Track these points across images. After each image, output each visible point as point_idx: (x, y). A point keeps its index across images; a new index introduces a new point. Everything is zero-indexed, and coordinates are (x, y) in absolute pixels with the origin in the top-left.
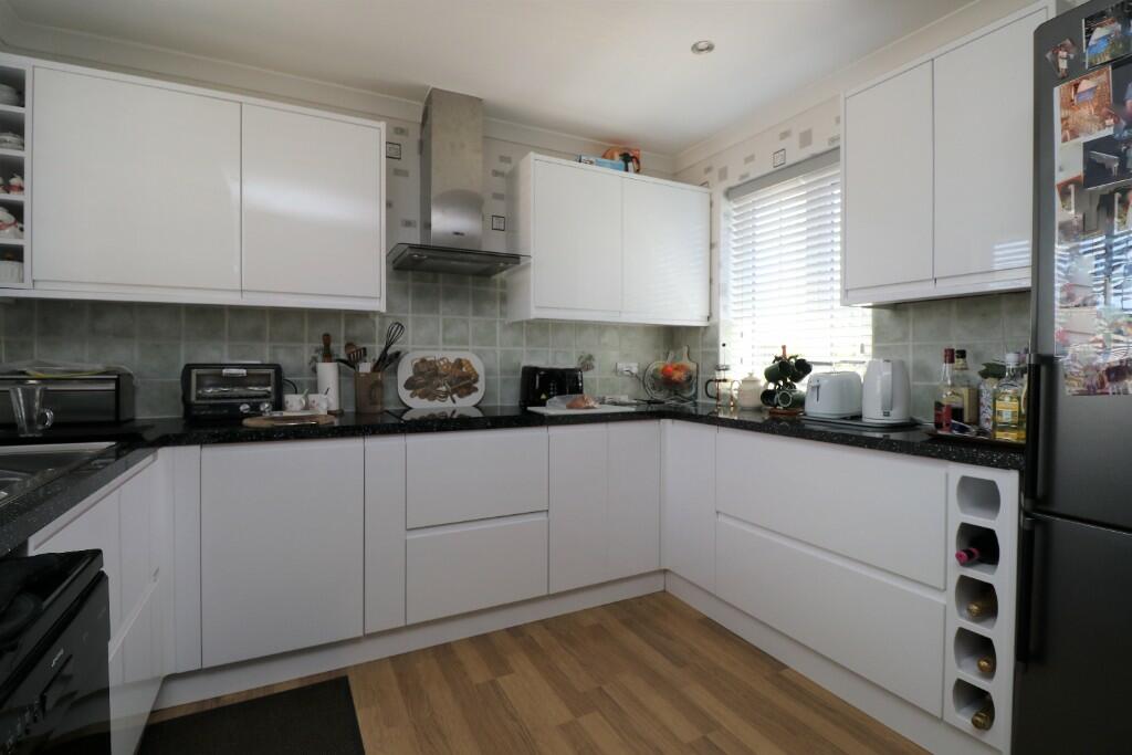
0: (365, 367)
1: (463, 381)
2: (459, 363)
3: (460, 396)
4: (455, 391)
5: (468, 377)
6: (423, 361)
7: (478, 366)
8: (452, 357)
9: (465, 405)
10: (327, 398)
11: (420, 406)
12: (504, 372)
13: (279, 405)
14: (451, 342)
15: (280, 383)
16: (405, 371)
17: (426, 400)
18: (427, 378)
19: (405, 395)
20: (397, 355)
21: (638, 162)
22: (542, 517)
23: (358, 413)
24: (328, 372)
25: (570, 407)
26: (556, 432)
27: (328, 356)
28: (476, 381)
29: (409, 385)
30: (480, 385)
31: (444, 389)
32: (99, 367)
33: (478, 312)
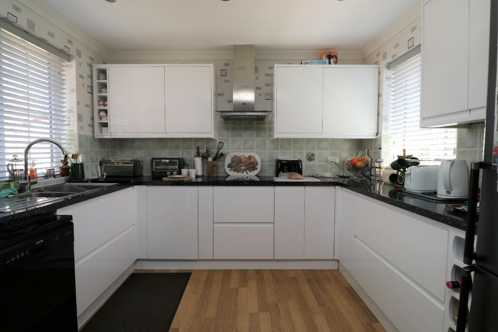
0: (210, 159)
1: (251, 165)
2: (250, 157)
3: (250, 171)
4: (247, 169)
5: (253, 163)
6: (235, 156)
7: (258, 159)
8: (247, 155)
9: (252, 175)
10: (197, 169)
11: (234, 175)
12: (269, 161)
13: (180, 173)
14: (247, 149)
15: (182, 164)
16: (228, 161)
17: (236, 172)
18: (236, 164)
19: (228, 170)
20: (222, 155)
21: (336, 58)
22: (272, 226)
23: (208, 177)
24: (198, 161)
25: (289, 178)
26: (278, 189)
27: (198, 155)
28: (257, 165)
29: (229, 166)
30: (259, 167)
31: (243, 168)
32: (130, 159)
33: (258, 136)
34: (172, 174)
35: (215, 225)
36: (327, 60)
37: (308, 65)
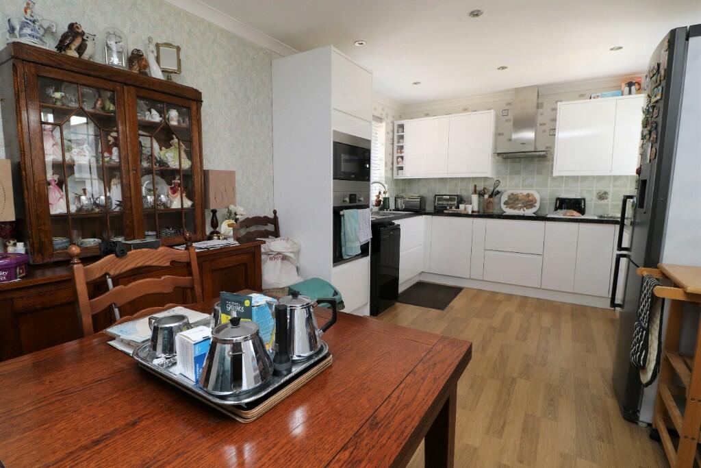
0: (486, 196)
1: (529, 203)
2: (528, 195)
3: (527, 209)
4: (524, 207)
5: (532, 201)
6: (512, 194)
7: (537, 197)
8: (525, 193)
9: (529, 212)
10: (474, 205)
11: (509, 211)
12: (550, 199)
13: (458, 207)
14: (525, 186)
15: (461, 200)
16: (504, 198)
17: (512, 210)
18: (513, 201)
19: (504, 207)
20: (498, 192)
21: (639, 84)
22: (540, 257)
23: (484, 212)
24: (475, 198)
25: (564, 215)
26: (549, 224)
27: (475, 192)
28: (535, 203)
29: (506, 203)
30: (537, 205)
31: (520, 205)
32: (417, 195)
33: (539, 173)
34: (451, 208)
35: (487, 252)
36: (627, 89)
37: (599, 99)
